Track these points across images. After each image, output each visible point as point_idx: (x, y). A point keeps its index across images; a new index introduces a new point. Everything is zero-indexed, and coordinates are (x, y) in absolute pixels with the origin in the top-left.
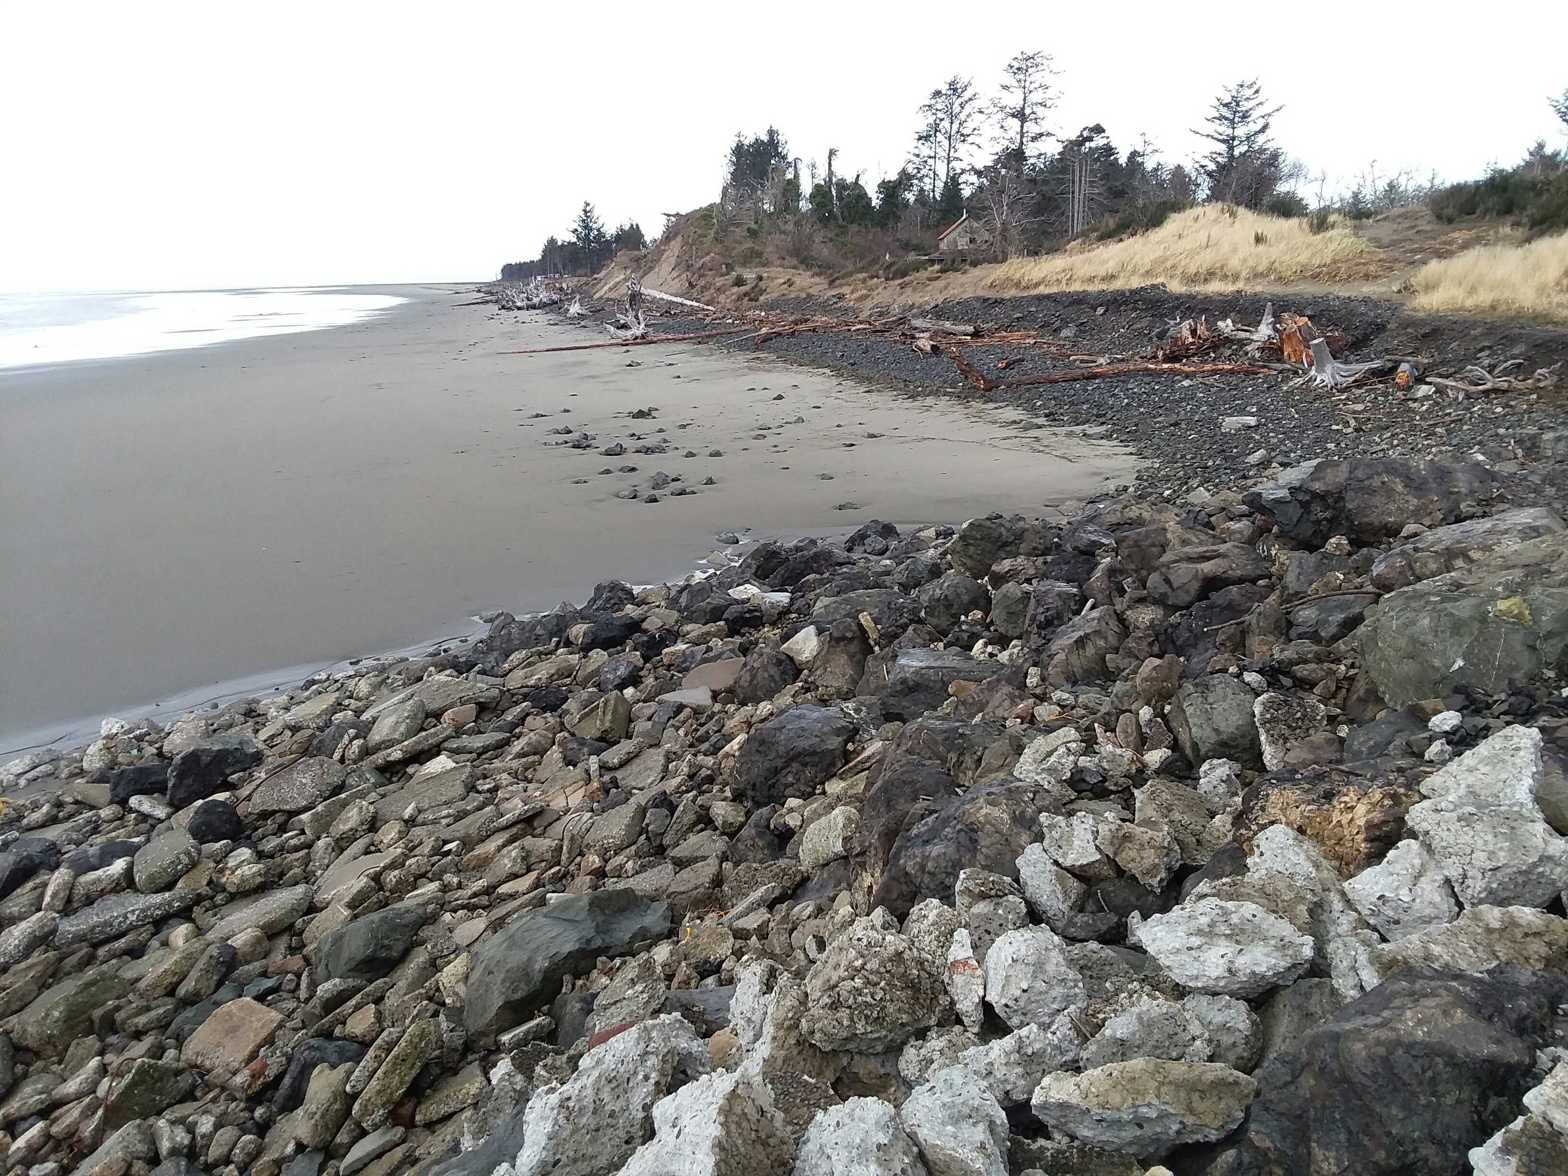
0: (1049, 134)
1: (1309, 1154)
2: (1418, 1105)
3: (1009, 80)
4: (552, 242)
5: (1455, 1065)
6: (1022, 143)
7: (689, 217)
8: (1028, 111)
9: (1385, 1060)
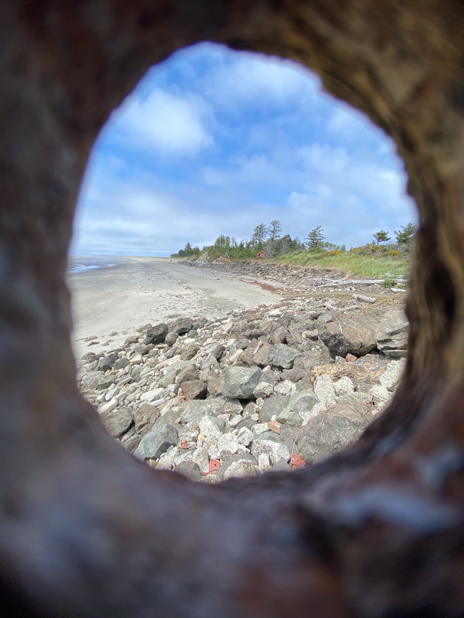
0: (279, 236)
1: (320, 438)
2: (342, 430)
3: (271, 225)
4: (181, 250)
5: (349, 422)
6: (273, 237)
7: (209, 247)
8: (275, 231)
9: (336, 420)
